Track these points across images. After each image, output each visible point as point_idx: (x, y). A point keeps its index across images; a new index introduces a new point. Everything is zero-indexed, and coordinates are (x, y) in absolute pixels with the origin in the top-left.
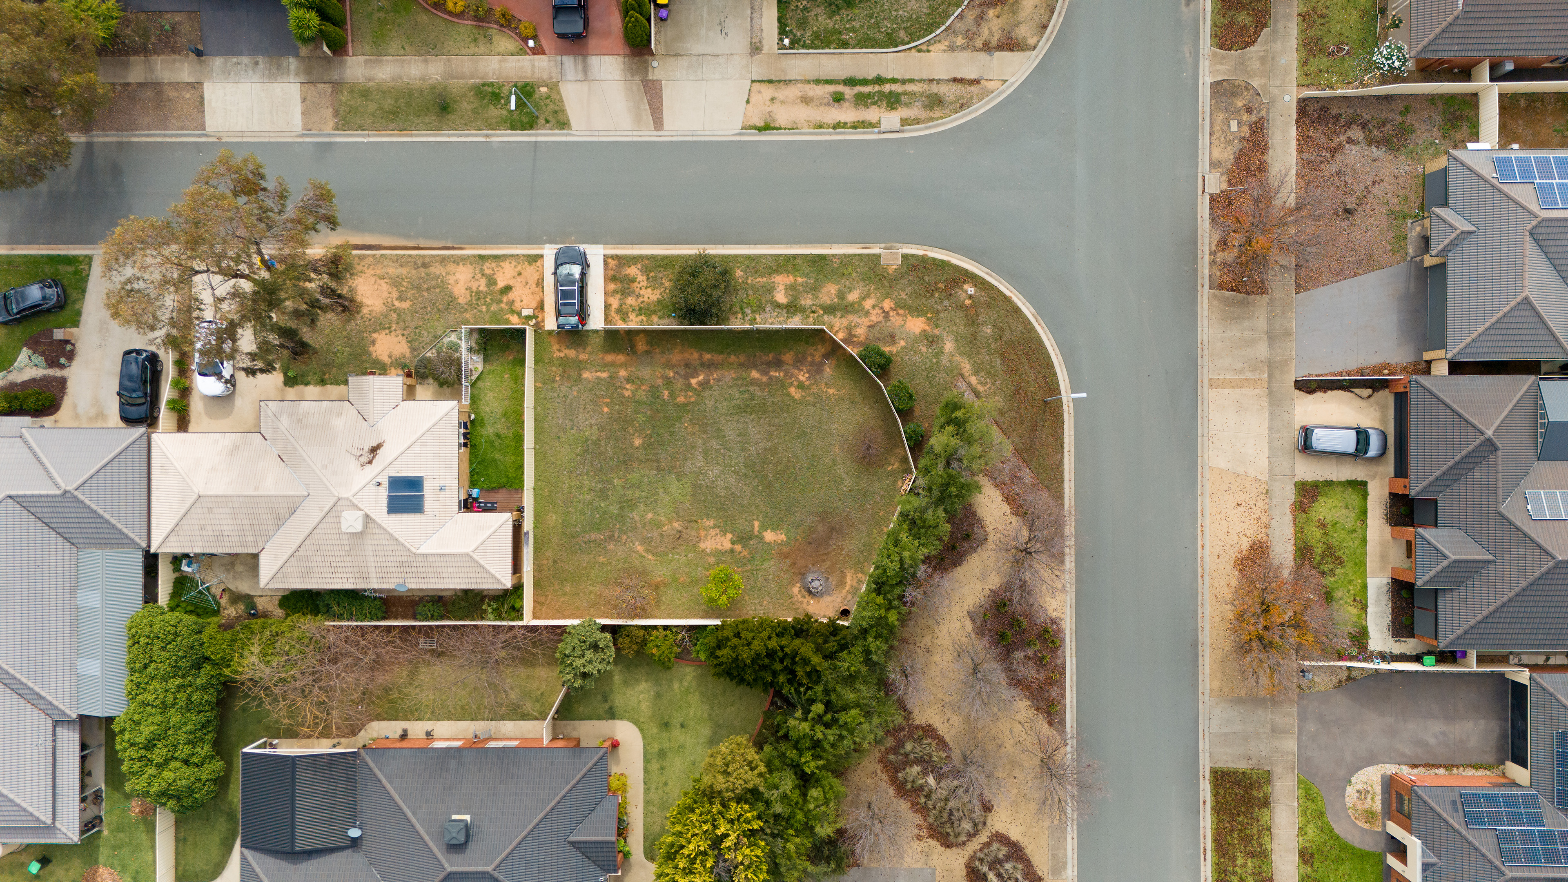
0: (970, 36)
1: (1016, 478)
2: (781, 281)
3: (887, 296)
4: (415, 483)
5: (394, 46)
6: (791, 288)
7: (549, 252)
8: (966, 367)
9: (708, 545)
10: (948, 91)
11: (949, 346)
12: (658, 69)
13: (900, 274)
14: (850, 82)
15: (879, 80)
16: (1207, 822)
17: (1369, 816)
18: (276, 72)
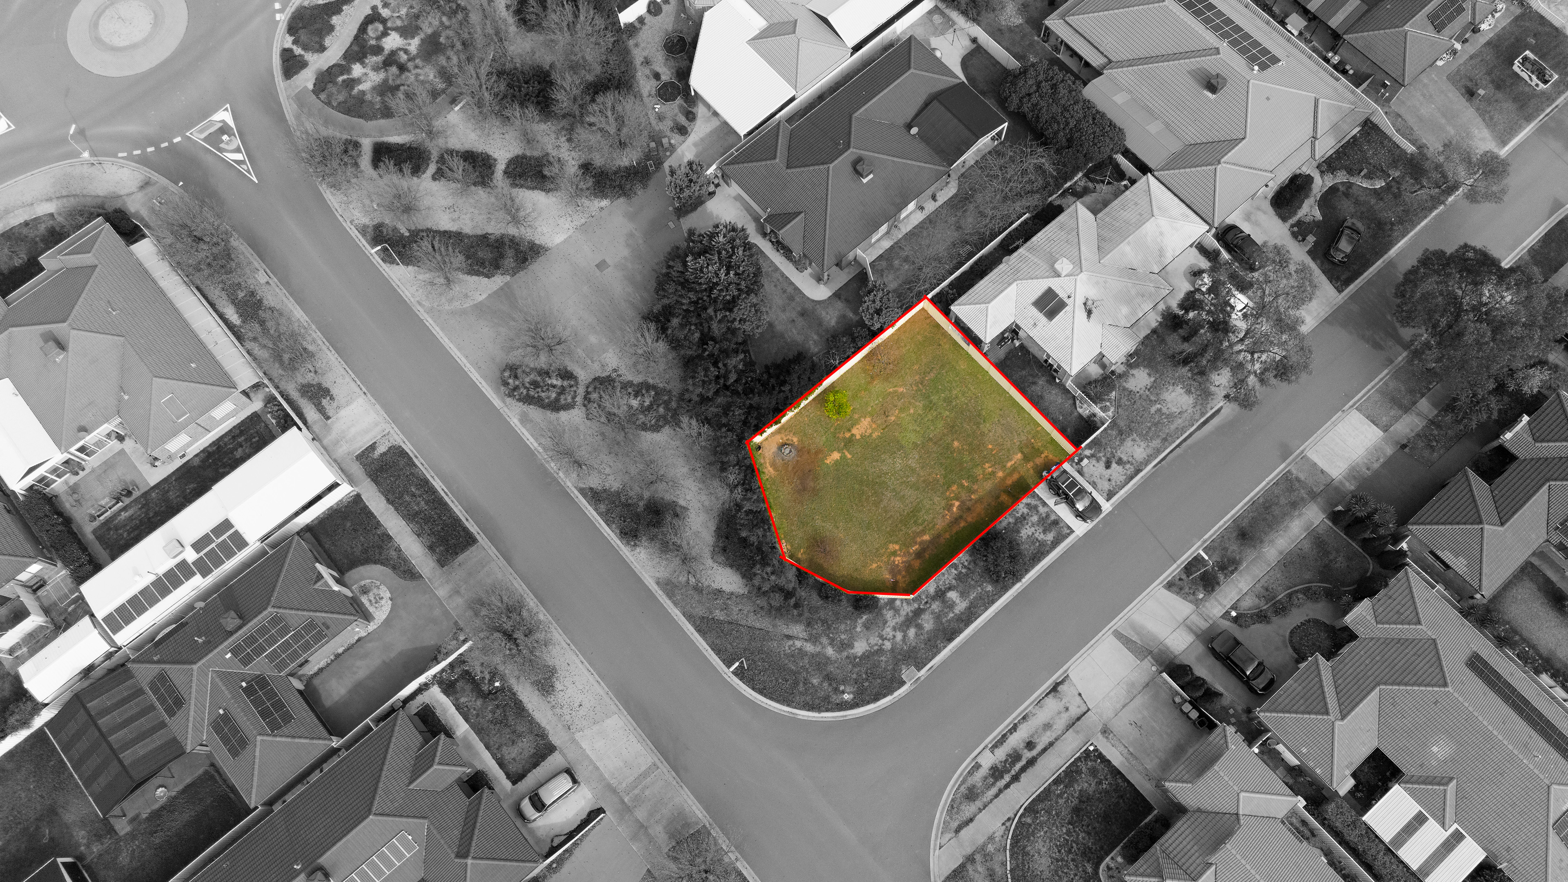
0: (987, 857)
1: (725, 608)
2: (961, 605)
3: (892, 650)
5: (1307, 546)
6: (951, 606)
7: (1106, 507)
8: (809, 647)
10: (969, 809)
11: (830, 651)
12: (1149, 667)
13: (896, 670)
14: (1031, 762)
15: (1016, 778)
16: (458, 510)
17: (365, 591)
18: (1353, 473)
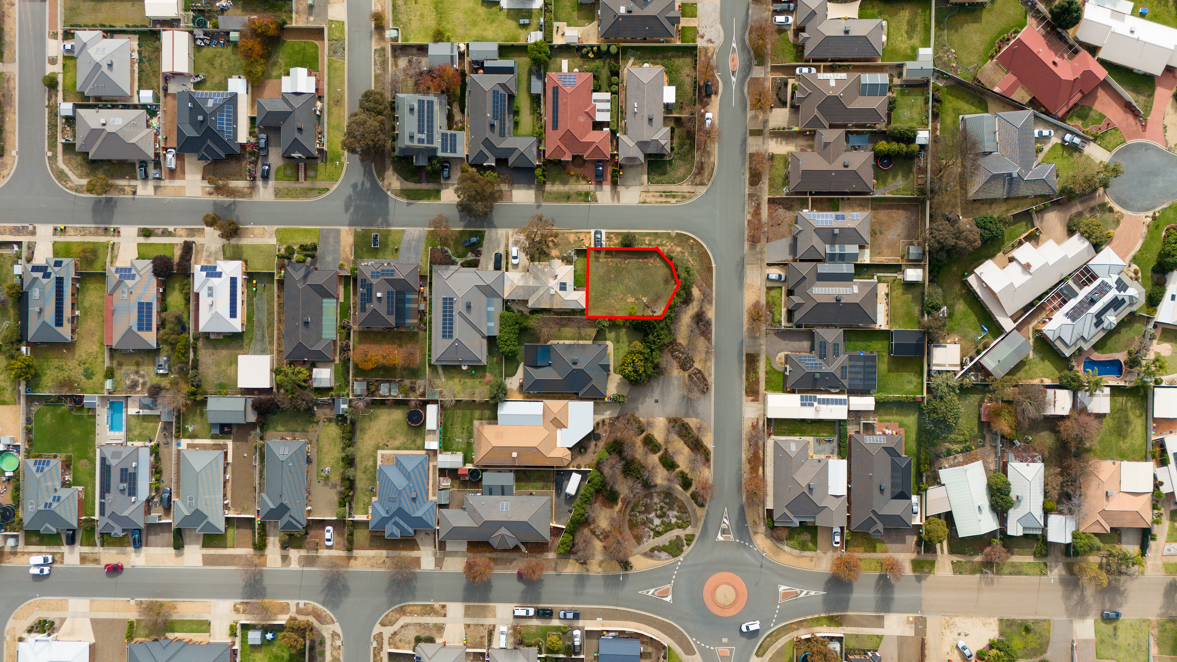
0: (692, 182)
1: (702, 285)
2: (647, 238)
3: (672, 242)
4: (565, 284)
5: (557, 183)
6: (649, 240)
7: (593, 231)
8: (690, 259)
9: (629, 301)
10: (687, 195)
11: (686, 254)
12: (620, 188)
13: (675, 237)
14: (664, 192)
15: (671, 192)
16: (744, 365)
17: (781, 363)
18: (529, 188)
